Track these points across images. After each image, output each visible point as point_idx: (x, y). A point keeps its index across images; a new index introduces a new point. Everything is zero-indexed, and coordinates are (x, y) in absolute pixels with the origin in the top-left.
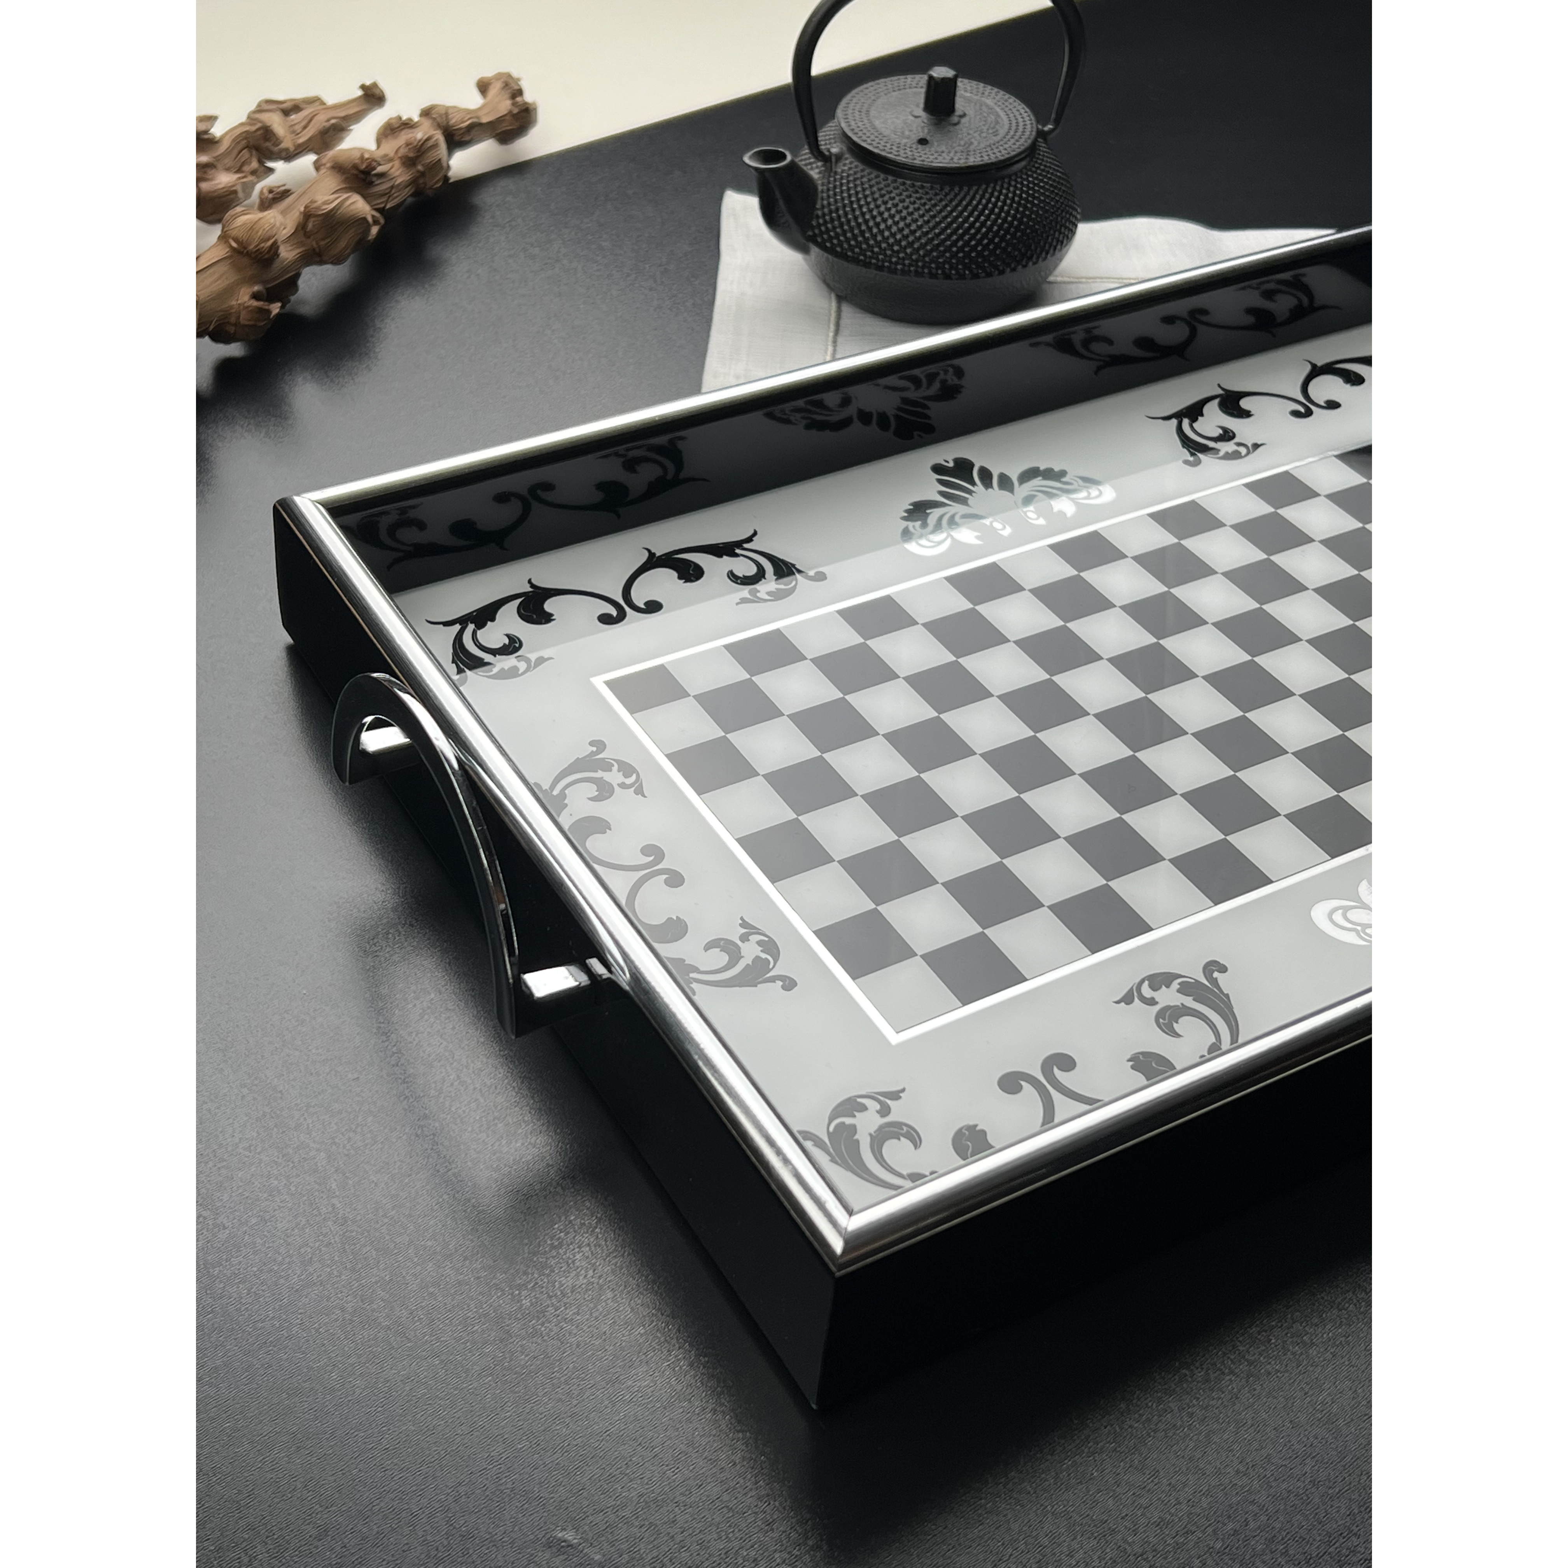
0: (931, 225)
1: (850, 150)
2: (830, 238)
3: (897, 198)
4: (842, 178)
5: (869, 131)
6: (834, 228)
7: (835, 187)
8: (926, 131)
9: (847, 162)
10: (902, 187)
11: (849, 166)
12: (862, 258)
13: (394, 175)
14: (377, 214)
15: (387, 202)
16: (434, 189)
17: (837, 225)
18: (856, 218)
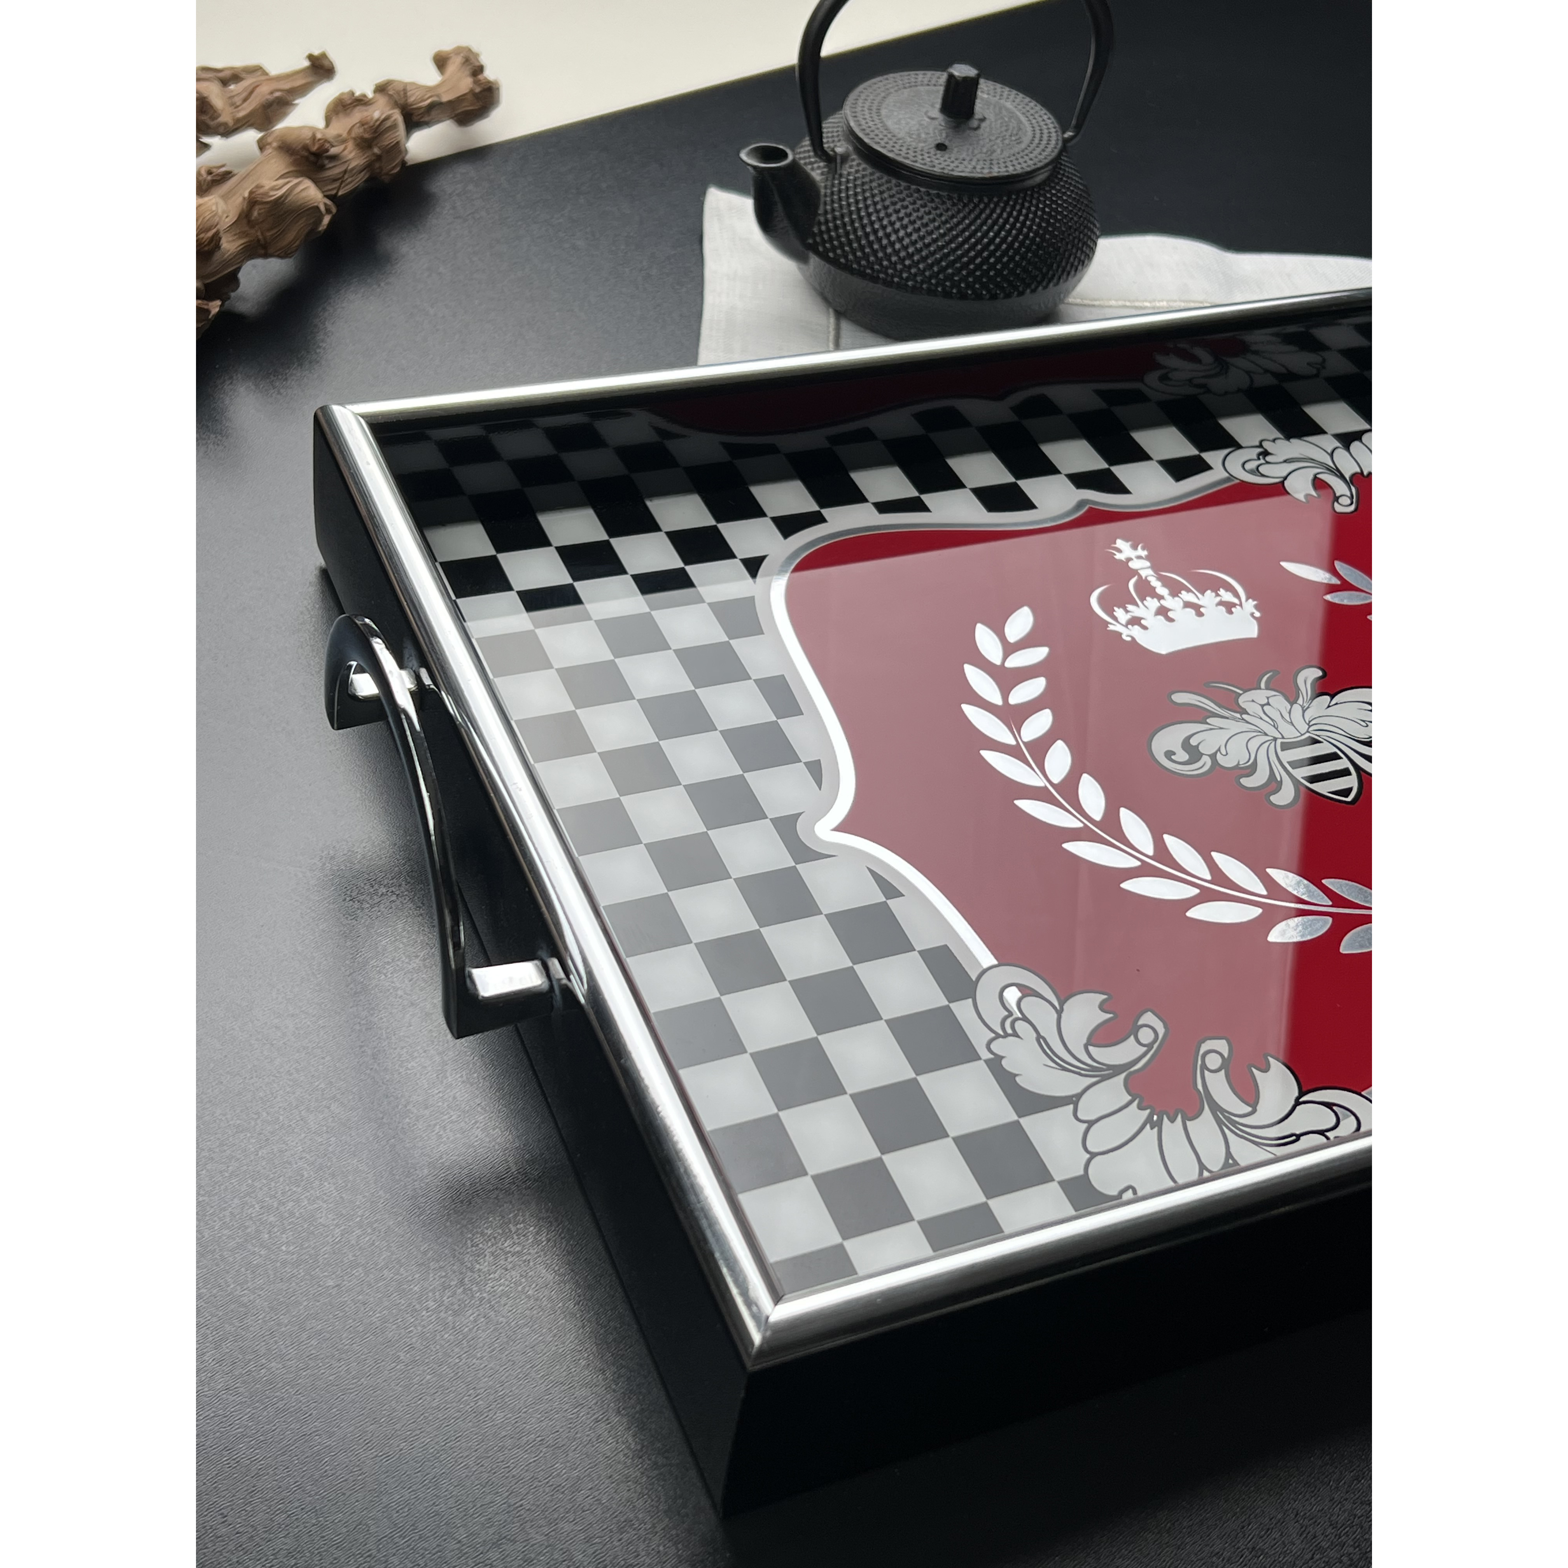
0: (947, 238)
1: (857, 150)
2: (834, 248)
3: (911, 207)
4: (848, 181)
5: (882, 132)
6: (838, 237)
7: (840, 191)
8: (944, 135)
9: (854, 163)
10: (916, 195)
11: (857, 168)
12: (868, 271)
13: (348, 158)
14: (328, 202)
15: (339, 189)
16: (392, 175)
17: (842, 234)
18: (863, 227)
